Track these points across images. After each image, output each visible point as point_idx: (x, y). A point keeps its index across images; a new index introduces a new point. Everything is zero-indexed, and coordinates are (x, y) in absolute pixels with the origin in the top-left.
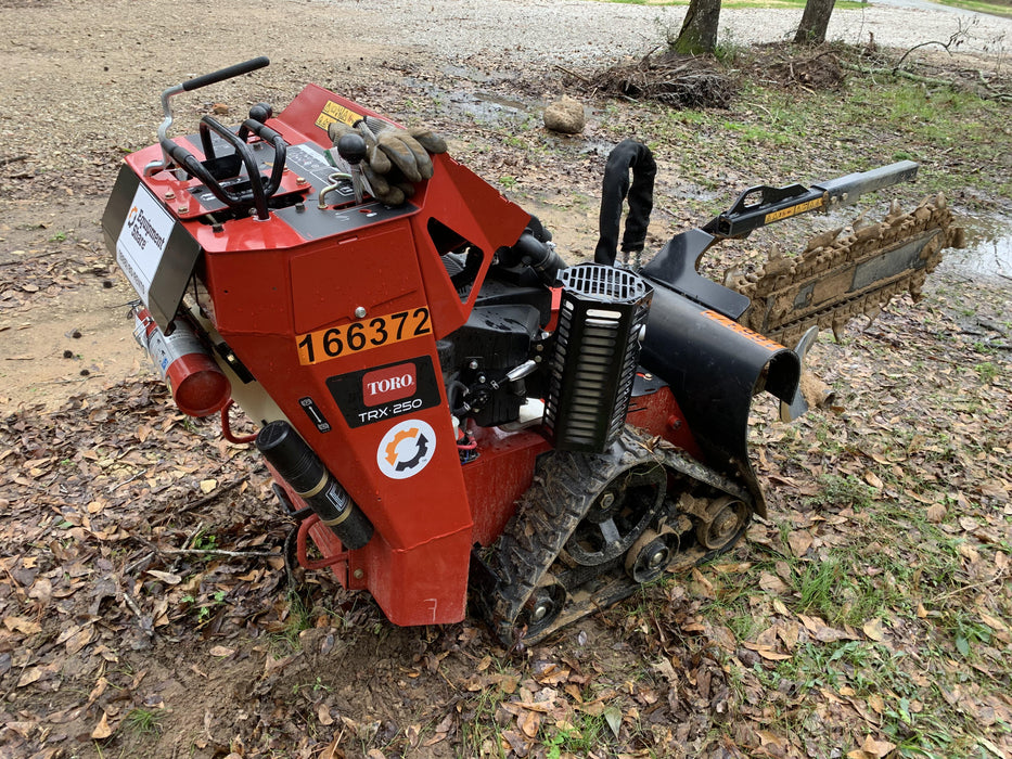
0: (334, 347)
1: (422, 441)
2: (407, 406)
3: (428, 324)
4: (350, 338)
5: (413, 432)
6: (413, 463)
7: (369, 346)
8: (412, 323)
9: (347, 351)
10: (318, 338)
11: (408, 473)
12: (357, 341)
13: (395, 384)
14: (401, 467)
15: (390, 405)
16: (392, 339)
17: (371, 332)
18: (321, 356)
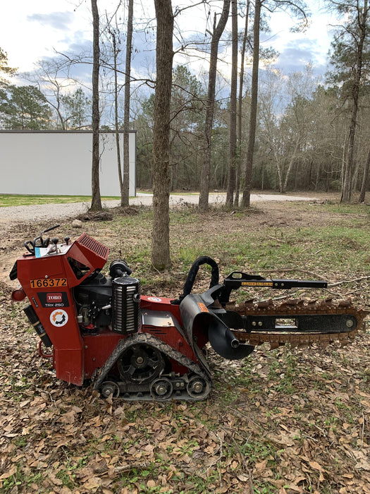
0: (39, 285)
1: (64, 317)
2: (59, 305)
3: (66, 283)
4: (44, 283)
5: (61, 313)
6: (61, 323)
7: (49, 286)
8: (61, 282)
9: (43, 286)
10: (36, 281)
11: (59, 325)
12: (46, 284)
13: (55, 298)
14: (57, 323)
15: (54, 304)
16: (55, 285)
17: (50, 283)
18: (36, 286)
